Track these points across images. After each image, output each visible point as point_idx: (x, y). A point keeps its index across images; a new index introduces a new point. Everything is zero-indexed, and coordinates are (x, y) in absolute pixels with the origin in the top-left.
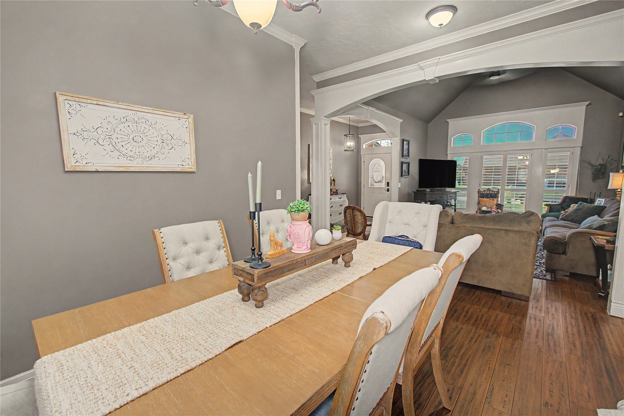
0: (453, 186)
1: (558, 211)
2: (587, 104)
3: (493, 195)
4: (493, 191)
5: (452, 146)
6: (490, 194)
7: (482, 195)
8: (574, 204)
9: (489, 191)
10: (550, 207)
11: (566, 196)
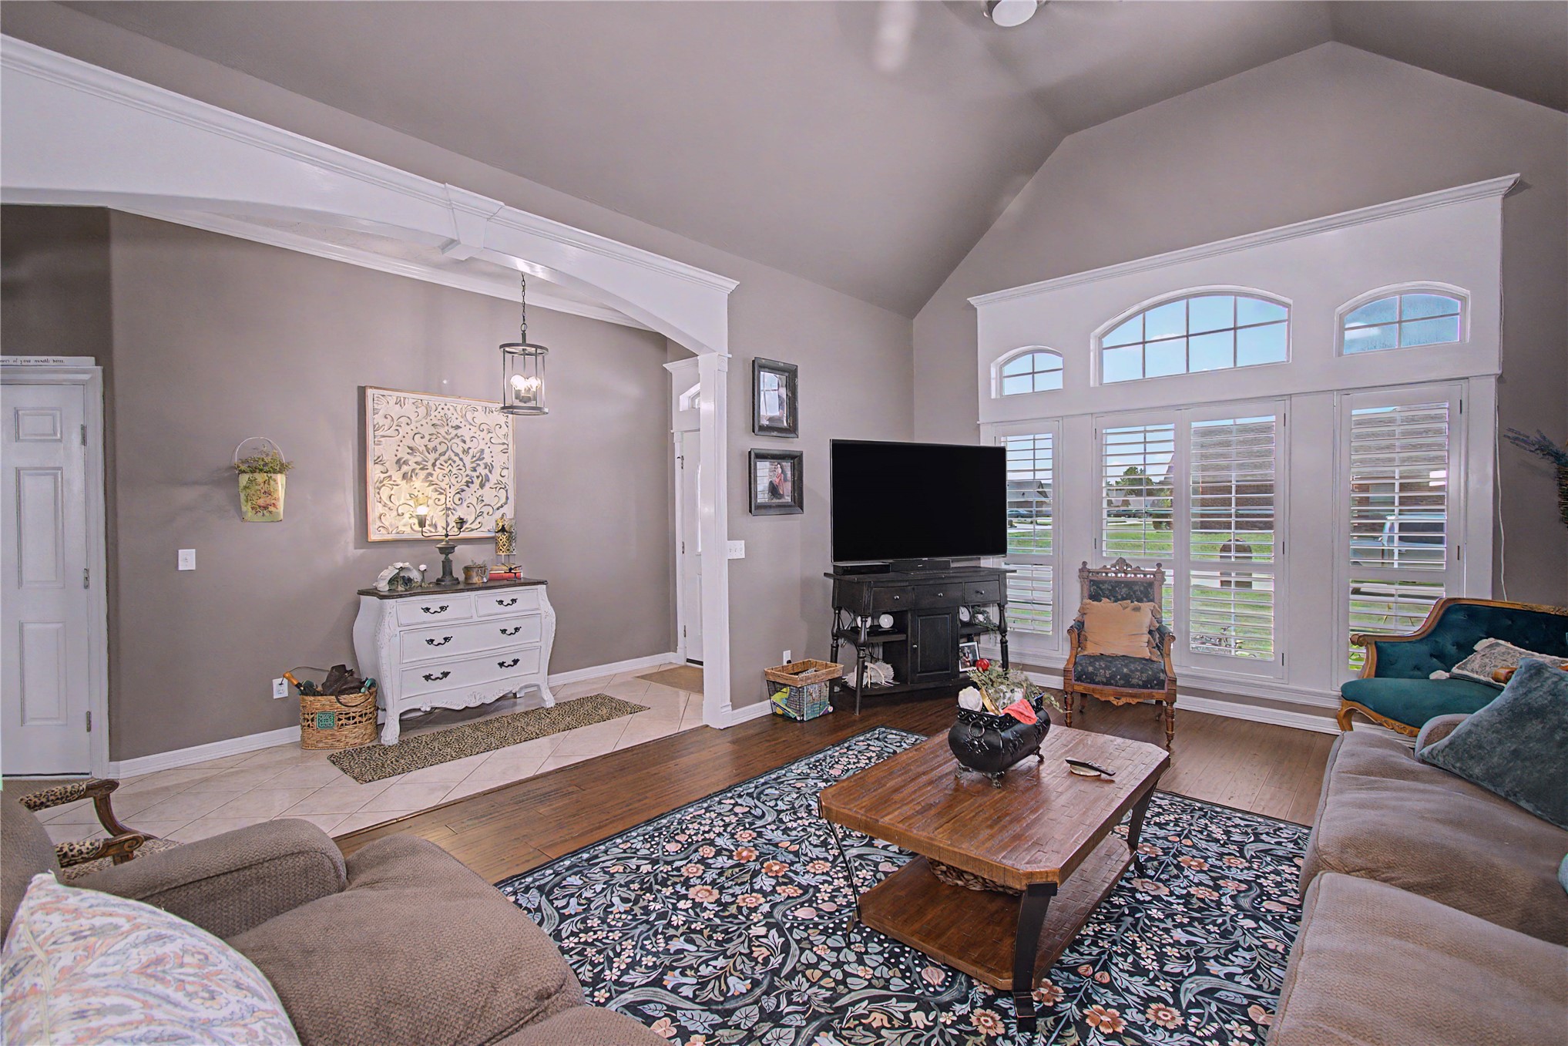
0: (998, 546)
1: (1417, 668)
2: (1503, 184)
3: (1142, 591)
4: (1137, 570)
5: (993, 396)
6: (1129, 584)
7: (1098, 588)
8: (1492, 640)
9: (1126, 574)
10: (1377, 647)
11: (1449, 600)
